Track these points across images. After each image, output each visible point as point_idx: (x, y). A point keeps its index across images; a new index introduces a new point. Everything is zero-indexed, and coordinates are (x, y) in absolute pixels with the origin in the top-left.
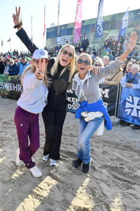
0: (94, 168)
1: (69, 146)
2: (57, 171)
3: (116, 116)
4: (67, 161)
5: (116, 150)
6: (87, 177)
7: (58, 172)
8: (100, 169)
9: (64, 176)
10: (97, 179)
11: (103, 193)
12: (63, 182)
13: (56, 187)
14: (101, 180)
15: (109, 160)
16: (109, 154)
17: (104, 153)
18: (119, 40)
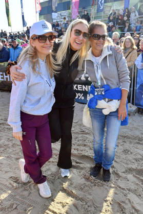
0: (117, 174)
1: (82, 148)
2: (71, 184)
3: (133, 104)
4: (82, 169)
5: (139, 146)
6: (111, 187)
7: (73, 186)
8: (124, 175)
9: (82, 189)
10: (123, 189)
11: (133, 207)
12: (81, 200)
13: (73, 208)
14: (129, 190)
15: (133, 161)
16: (131, 153)
17: (126, 151)
18: (124, 14)
